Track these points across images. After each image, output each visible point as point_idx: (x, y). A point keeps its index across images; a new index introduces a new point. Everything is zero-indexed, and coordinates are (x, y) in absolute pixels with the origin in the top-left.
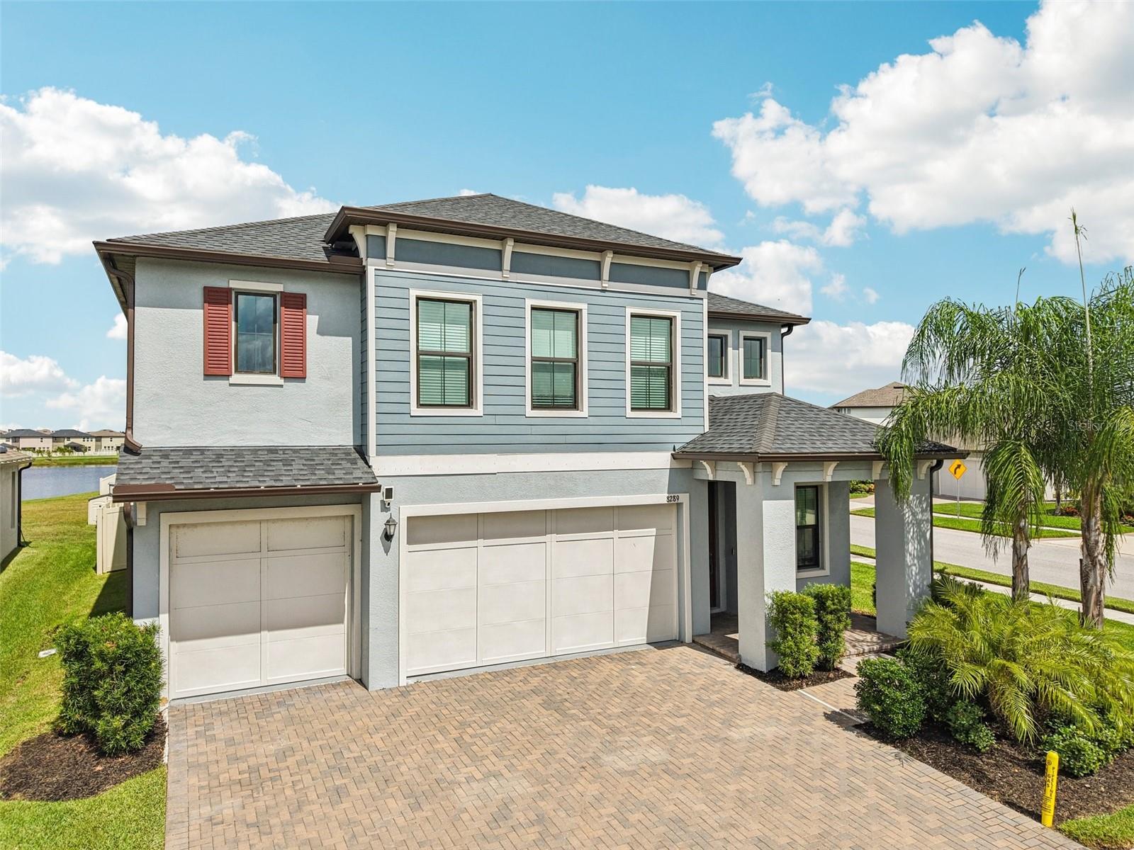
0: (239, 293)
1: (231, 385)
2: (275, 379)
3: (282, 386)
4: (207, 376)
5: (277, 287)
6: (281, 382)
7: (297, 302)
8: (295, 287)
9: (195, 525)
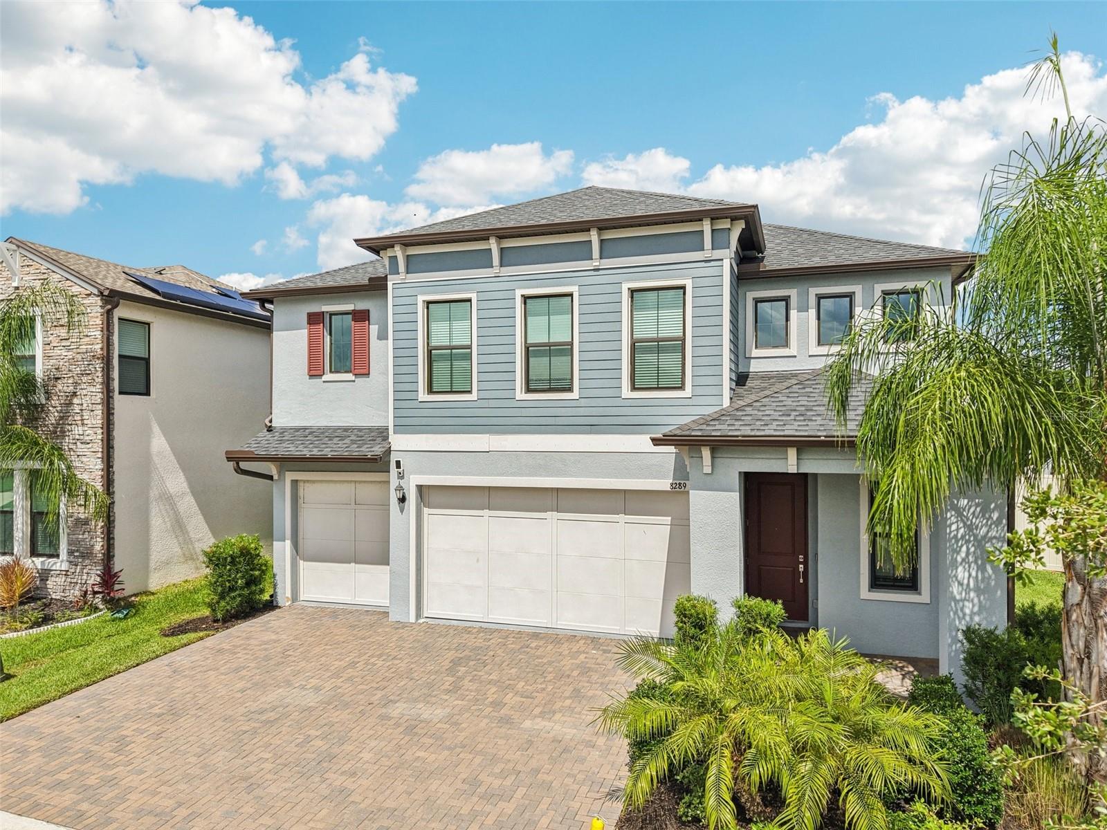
0: (331, 314)
1: (324, 382)
2: (350, 376)
3: (354, 381)
4: (311, 376)
5: (350, 307)
6: (353, 378)
7: (362, 316)
8: (361, 305)
9: (314, 482)
